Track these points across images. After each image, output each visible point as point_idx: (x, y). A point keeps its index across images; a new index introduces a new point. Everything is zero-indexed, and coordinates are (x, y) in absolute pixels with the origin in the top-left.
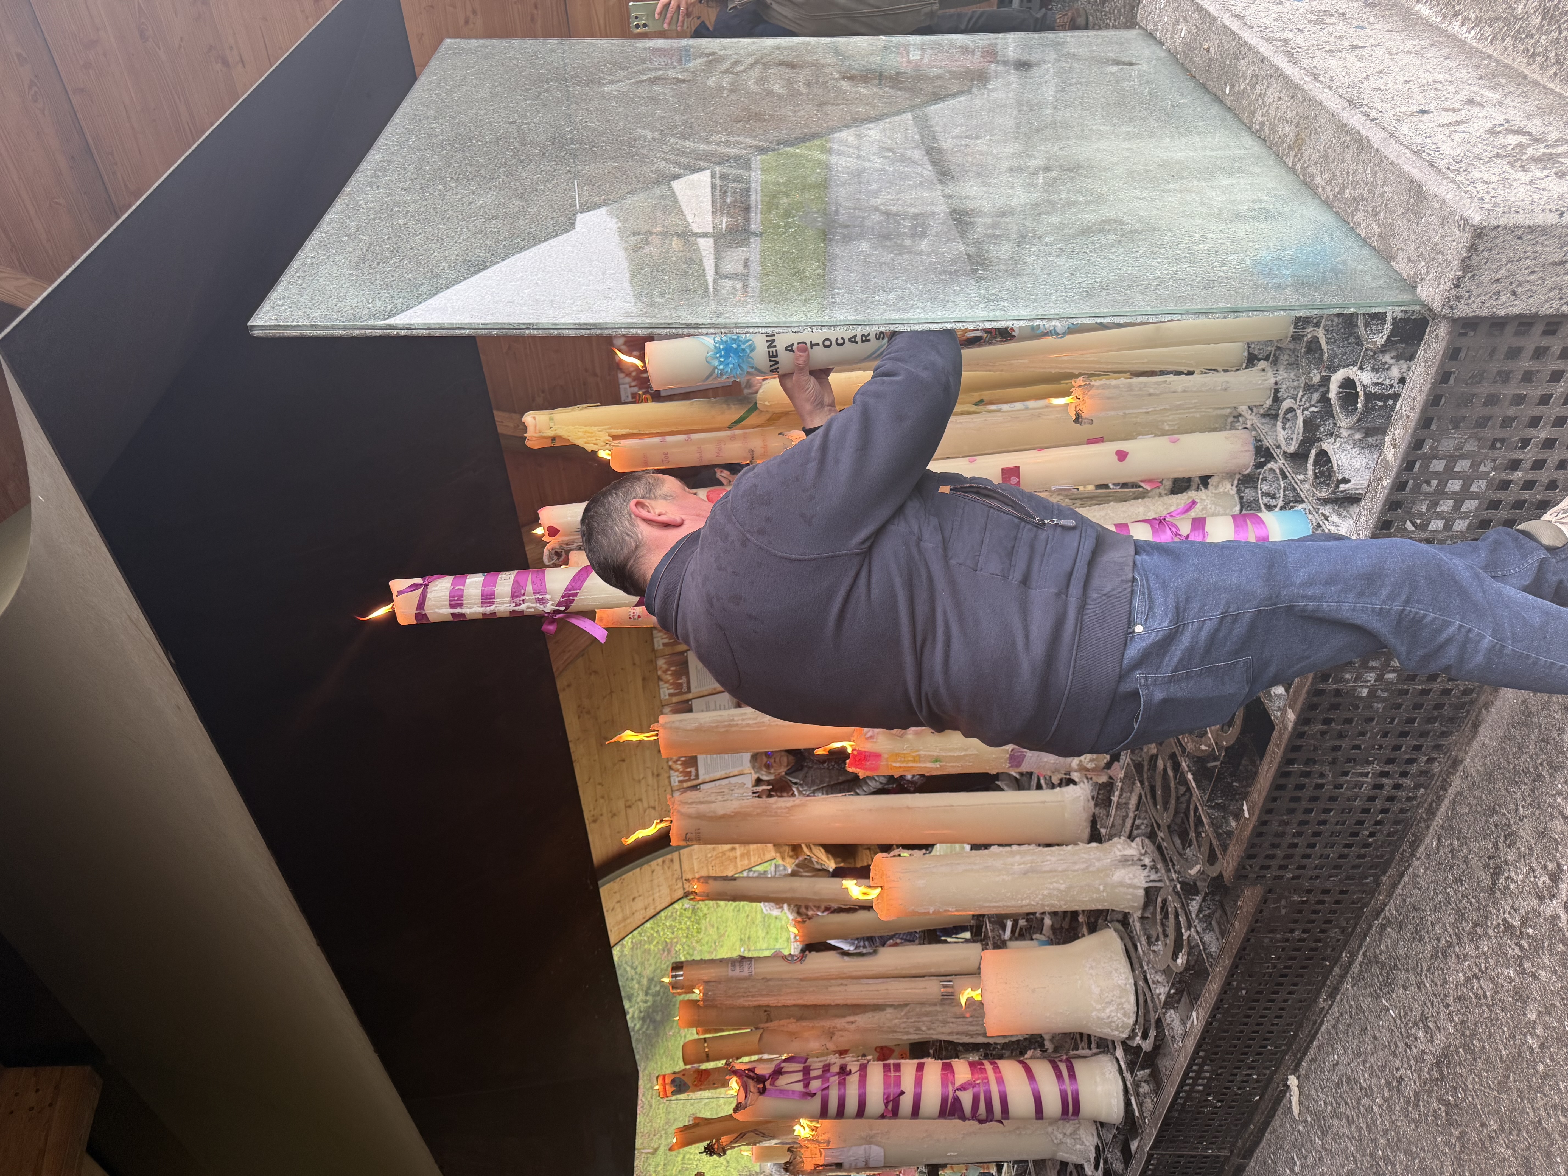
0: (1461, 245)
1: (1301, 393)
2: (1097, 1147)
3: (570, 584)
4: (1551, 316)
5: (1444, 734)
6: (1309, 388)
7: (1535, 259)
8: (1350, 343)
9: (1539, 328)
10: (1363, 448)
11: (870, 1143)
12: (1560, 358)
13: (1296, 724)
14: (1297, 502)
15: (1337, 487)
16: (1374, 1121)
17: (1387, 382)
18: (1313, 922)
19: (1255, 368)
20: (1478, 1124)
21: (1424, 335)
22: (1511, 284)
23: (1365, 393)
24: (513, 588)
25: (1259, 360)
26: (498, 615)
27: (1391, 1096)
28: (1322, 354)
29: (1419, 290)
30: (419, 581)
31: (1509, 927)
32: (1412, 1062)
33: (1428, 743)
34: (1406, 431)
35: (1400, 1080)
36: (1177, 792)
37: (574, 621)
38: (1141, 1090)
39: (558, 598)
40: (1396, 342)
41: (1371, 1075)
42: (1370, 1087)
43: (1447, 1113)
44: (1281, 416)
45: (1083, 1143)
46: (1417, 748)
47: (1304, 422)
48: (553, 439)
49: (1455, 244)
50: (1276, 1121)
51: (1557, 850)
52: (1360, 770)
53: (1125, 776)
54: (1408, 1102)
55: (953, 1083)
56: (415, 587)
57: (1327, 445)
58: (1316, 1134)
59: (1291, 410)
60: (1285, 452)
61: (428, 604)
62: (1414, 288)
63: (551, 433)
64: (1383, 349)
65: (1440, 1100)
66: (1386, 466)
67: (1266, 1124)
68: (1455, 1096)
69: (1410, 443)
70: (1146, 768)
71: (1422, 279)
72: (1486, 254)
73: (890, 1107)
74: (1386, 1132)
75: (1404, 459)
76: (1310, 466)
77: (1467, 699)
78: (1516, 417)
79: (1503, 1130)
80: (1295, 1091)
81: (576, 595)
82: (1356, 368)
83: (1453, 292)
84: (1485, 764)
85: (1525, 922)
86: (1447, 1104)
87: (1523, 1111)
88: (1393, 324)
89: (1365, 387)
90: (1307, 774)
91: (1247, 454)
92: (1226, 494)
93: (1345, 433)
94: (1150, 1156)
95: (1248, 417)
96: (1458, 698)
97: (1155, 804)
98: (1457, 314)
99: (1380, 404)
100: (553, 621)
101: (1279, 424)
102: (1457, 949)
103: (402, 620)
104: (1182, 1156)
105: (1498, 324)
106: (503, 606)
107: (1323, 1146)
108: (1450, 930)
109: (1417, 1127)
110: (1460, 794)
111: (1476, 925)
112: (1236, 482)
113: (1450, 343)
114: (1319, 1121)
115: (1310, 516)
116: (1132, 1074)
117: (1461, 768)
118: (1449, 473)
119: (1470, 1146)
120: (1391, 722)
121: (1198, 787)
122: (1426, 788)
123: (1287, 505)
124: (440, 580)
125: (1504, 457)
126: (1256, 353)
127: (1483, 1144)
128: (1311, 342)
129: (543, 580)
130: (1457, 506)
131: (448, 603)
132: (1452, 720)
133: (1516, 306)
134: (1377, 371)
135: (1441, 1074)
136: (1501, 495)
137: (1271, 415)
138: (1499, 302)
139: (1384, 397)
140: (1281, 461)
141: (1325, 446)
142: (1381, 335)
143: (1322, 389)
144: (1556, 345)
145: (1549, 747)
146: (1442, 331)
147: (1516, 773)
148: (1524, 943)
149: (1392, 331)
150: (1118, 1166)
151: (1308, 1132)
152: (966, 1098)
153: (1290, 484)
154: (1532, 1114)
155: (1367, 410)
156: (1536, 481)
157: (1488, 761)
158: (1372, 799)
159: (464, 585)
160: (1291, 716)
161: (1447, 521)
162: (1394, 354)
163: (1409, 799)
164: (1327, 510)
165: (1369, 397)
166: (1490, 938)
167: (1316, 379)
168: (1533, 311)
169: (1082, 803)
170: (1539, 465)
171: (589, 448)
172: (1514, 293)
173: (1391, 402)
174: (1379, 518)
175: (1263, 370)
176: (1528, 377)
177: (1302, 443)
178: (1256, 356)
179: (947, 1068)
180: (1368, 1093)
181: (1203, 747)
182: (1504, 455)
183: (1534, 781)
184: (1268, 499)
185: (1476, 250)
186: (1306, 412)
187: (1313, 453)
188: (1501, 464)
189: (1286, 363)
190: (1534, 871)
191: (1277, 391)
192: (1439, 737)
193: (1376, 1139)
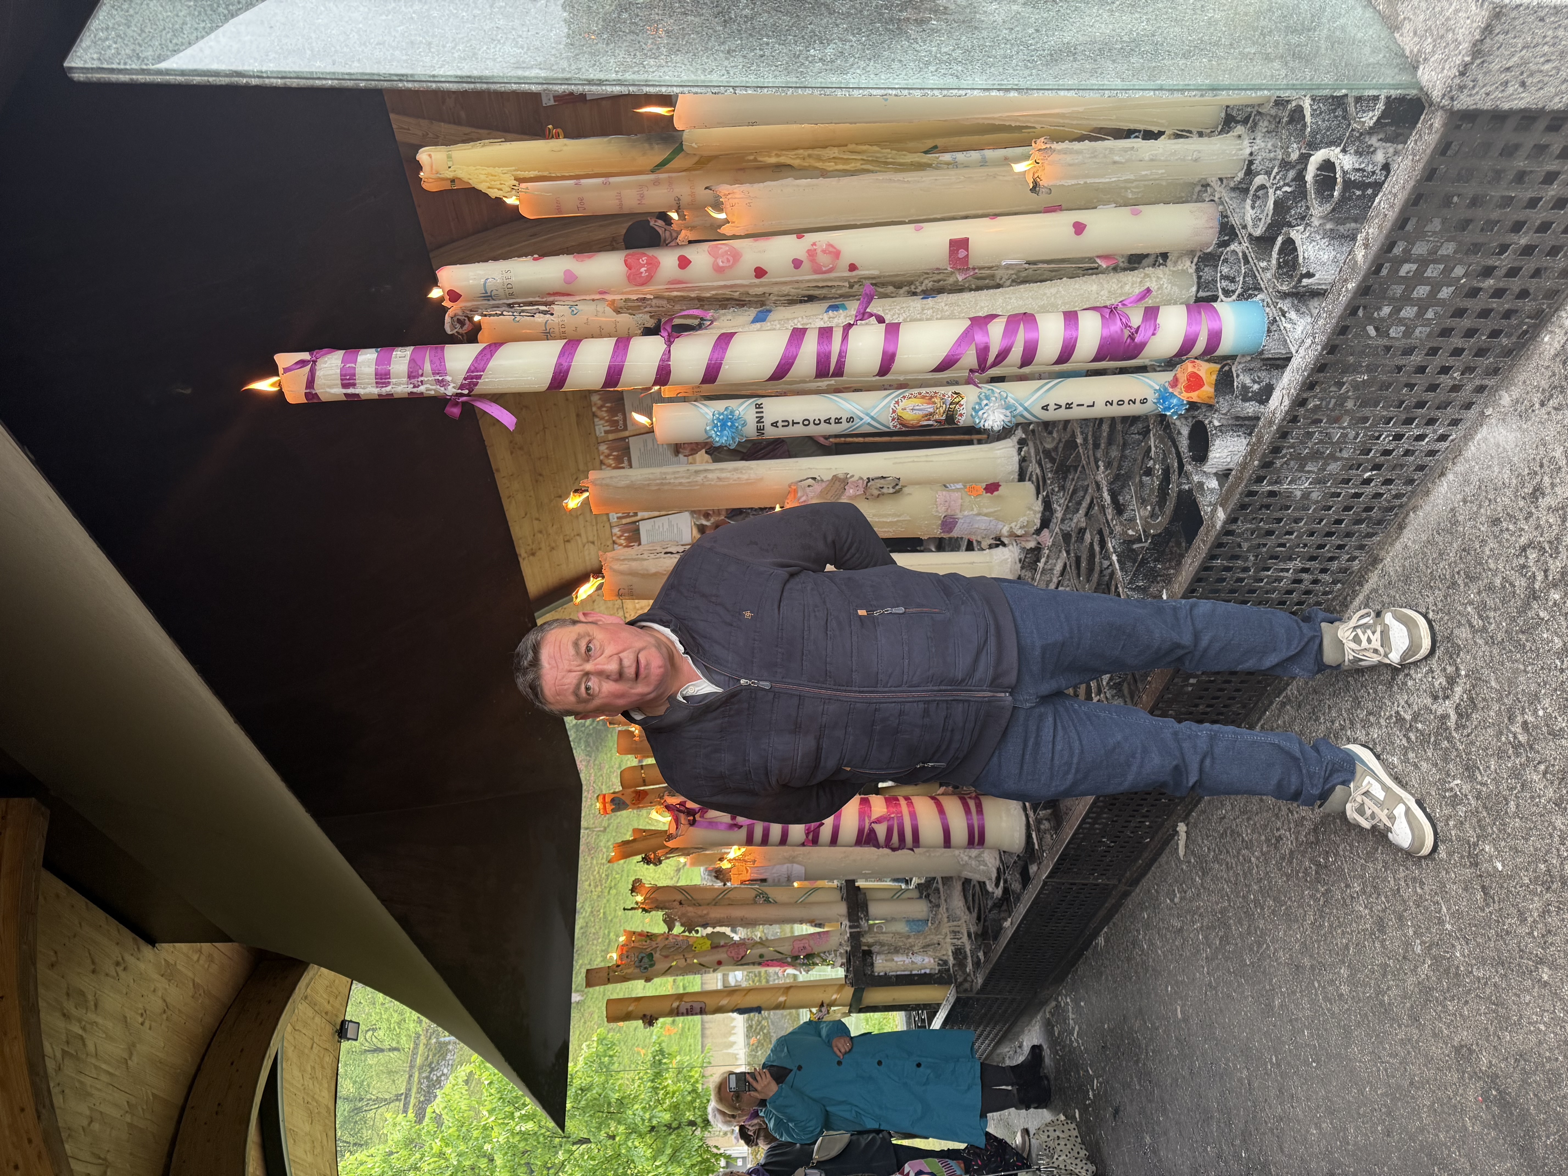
0: (1475, 25)
1: (1276, 170)
2: (998, 870)
3: (472, 364)
4: (1558, 111)
5: (1370, 535)
6: (1285, 165)
7: (1554, 45)
8: (1336, 117)
9: (1542, 124)
10: (1333, 238)
11: (792, 862)
12: (1558, 157)
13: (1225, 523)
14: (1256, 289)
15: (1300, 281)
16: (1250, 870)
17: (1370, 168)
18: (1217, 698)
19: (1231, 134)
20: (1343, 885)
21: (1417, 123)
22: (1522, 73)
23: (1344, 181)
24: (409, 367)
25: (1237, 122)
26: (396, 396)
27: (1269, 851)
28: (1305, 125)
29: (1420, 72)
30: (306, 356)
31: (1400, 720)
32: (1292, 825)
33: (1353, 541)
34: (1381, 231)
35: (1280, 838)
36: (1101, 566)
37: (480, 405)
38: (1042, 827)
39: (460, 380)
40: (1386, 124)
41: (1253, 831)
42: (1251, 841)
43: (1317, 873)
44: (1252, 192)
45: (986, 865)
46: (1340, 547)
47: (1275, 203)
48: (453, 181)
49: (1468, 21)
50: (1163, 859)
51: (1458, 655)
52: (1282, 566)
53: (1053, 545)
54: (1283, 858)
55: (870, 817)
56: (302, 363)
57: (1296, 234)
58: (1197, 873)
59: (1262, 187)
60: (1250, 235)
61: (318, 382)
62: (1416, 68)
63: (450, 174)
64: (1371, 131)
65: (1312, 860)
66: (1354, 266)
67: (1154, 860)
68: (1326, 859)
69: (1383, 245)
70: (1073, 540)
71: (1425, 59)
72: (1501, 37)
73: (810, 837)
74: (1260, 880)
75: (1373, 262)
76: (1275, 255)
77: (1397, 502)
78: (1498, 222)
79: (1364, 893)
80: (1183, 836)
81: (480, 377)
82: (1339, 149)
83: (1457, 81)
84: (1404, 566)
85: (1416, 717)
86: (1318, 865)
87: (1385, 880)
88: (1385, 104)
89: (1345, 173)
90: (1228, 569)
91: (1211, 231)
92: (1184, 272)
93: (1316, 222)
94: (1045, 883)
95: (1218, 189)
96: (1389, 502)
97: (1079, 576)
98: (1457, 106)
99: (1358, 193)
100: (456, 404)
101: (1249, 202)
102: (1349, 733)
103: (292, 398)
104: (1075, 884)
105: (1498, 117)
106: (400, 387)
107: (1202, 885)
108: (1345, 715)
109: (1288, 880)
110: (1376, 591)
111: (1370, 713)
112: (1196, 260)
113: (1444, 136)
114: (1201, 863)
115: (1268, 310)
116: (1035, 812)
117: (1380, 566)
118: (1418, 278)
119: (1333, 902)
120: (1319, 523)
121: (1121, 569)
122: (1343, 584)
123: (1245, 296)
124: (329, 356)
125: (1478, 263)
126: (1234, 114)
127: (1345, 902)
128: (1294, 111)
129: (442, 359)
130: (1420, 314)
131: (339, 382)
132: (1379, 523)
133: (1522, 98)
134: (1361, 155)
135: (1317, 838)
136: (1468, 303)
137: (1242, 190)
138: (1505, 94)
139: (1363, 186)
140: (1246, 244)
141: (1293, 234)
142: (1371, 114)
143: (1299, 167)
144: (1557, 143)
145: (1469, 557)
146: (1438, 121)
147: (1432, 577)
148: (1412, 736)
149: (1384, 112)
150: (1016, 886)
151: (1191, 871)
152: (881, 830)
153: (1252, 270)
154: (1392, 882)
155: (1343, 199)
156: (1506, 290)
157: (1407, 564)
158: (1289, 592)
159: (355, 362)
160: (1221, 515)
161: (1407, 327)
162: (1381, 136)
163: (1325, 593)
164: (1285, 305)
165: (1348, 184)
166: (1381, 727)
167: (1294, 156)
168: (1540, 106)
169: (1009, 566)
170: (1513, 272)
171: (493, 193)
172: (1523, 84)
173: (1370, 191)
174: (1338, 323)
175: (1240, 136)
176: (1521, 177)
177: (1270, 226)
178: (1233, 117)
179: (865, 802)
180: (1249, 846)
181: (1130, 532)
182: (1480, 261)
183: (1448, 588)
184: (1227, 283)
185: (1491, 32)
186: (1278, 192)
187: (1280, 239)
188: (1474, 270)
189: (1265, 130)
190: (1433, 672)
191: (1251, 163)
192: (1365, 537)
193: (1250, 885)
